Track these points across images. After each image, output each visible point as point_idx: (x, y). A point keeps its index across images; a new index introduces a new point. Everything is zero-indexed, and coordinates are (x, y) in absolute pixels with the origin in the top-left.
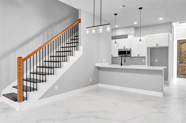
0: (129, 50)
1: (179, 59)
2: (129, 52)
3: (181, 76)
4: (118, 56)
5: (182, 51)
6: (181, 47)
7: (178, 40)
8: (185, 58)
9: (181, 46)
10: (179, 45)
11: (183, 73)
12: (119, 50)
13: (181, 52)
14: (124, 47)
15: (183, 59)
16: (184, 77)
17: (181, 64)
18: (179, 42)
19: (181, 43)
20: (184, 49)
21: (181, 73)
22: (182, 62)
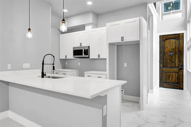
0: (86, 49)
1: (161, 62)
2: (87, 52)
3: (165, 85)
4: (73, 58)
5: (166, 50)
6: (164, 45)
7: (160, 36)
8: (170, 60)
9: (164, 43)
10: (161, 43)
11: (168, 81)
12: (74, 48)
13: (164, 52)
14: (81, 44)
15: (167, 62)
16: (169, 86)
17: (164, 69)
18: (162, 38)
19: (165, 39)
20: (168, 48)
21: (165, 81)
22: (166, 66)
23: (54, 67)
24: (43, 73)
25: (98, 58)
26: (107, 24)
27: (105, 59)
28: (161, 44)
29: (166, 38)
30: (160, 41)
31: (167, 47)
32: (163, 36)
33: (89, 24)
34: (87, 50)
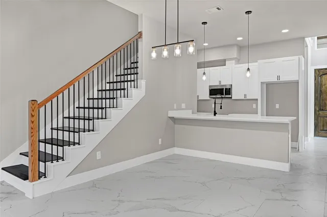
0: (228, 87)
2: (228, 91)
3: (323, 133)
4: (209, 98)
5: (324, 88)
6: (321, 81)
7: (315, 70)
9: (321, 79)
10: (317, 78)
11: (326, 128)
12: (210, 86)
13: (321, 91)
14: (220, 82)
15: (325, 103)
17: (321, 113)
18: (318, 73)
19: (321, 73)
21: (322, 128)
22: (324, 108)
23: (221, 106)
24: (215, 111)
25: (244, 98)
26: (259, 61)
27: (257, 100)
28: (317, 80)
29: (323, 72)
30: (315, 76)
31: (325, 85)
32: (319, 70)
33: (231, 59)
34: (230, 89)
